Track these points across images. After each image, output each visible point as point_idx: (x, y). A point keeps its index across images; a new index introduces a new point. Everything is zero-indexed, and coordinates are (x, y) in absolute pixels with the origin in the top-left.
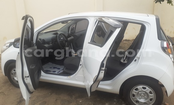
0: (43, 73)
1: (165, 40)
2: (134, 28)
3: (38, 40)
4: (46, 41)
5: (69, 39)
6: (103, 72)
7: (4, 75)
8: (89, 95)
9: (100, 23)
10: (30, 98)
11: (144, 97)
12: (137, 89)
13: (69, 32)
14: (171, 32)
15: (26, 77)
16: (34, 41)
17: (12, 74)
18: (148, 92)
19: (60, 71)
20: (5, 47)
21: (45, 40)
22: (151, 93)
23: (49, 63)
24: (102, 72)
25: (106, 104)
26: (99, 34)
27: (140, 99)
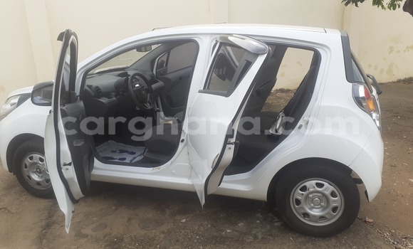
0: (97, 163)
1: (360, 83)
2: (299, 63)
3: (86, 87)
4: (103, 91)
5: (154, 86)
6: (233, 147)
7: (7, 169)
8: (203, 202)
9: (222, 48)
10: (73, 212)
11: (320, 204)
12: (304, 189)
13: (152, 71)
14: (381, 72)
15: (65, 165)
16: (77, 91)
17: (26, 167)
18: (328, 193)
19: (134, 158)
20: (8, 107)
21: (100, 89)
22: (333, 194)
23: (110, 141)
24: (230, 148)
25: (240, 224)
26: (220, 73)
27: (311, 209)
